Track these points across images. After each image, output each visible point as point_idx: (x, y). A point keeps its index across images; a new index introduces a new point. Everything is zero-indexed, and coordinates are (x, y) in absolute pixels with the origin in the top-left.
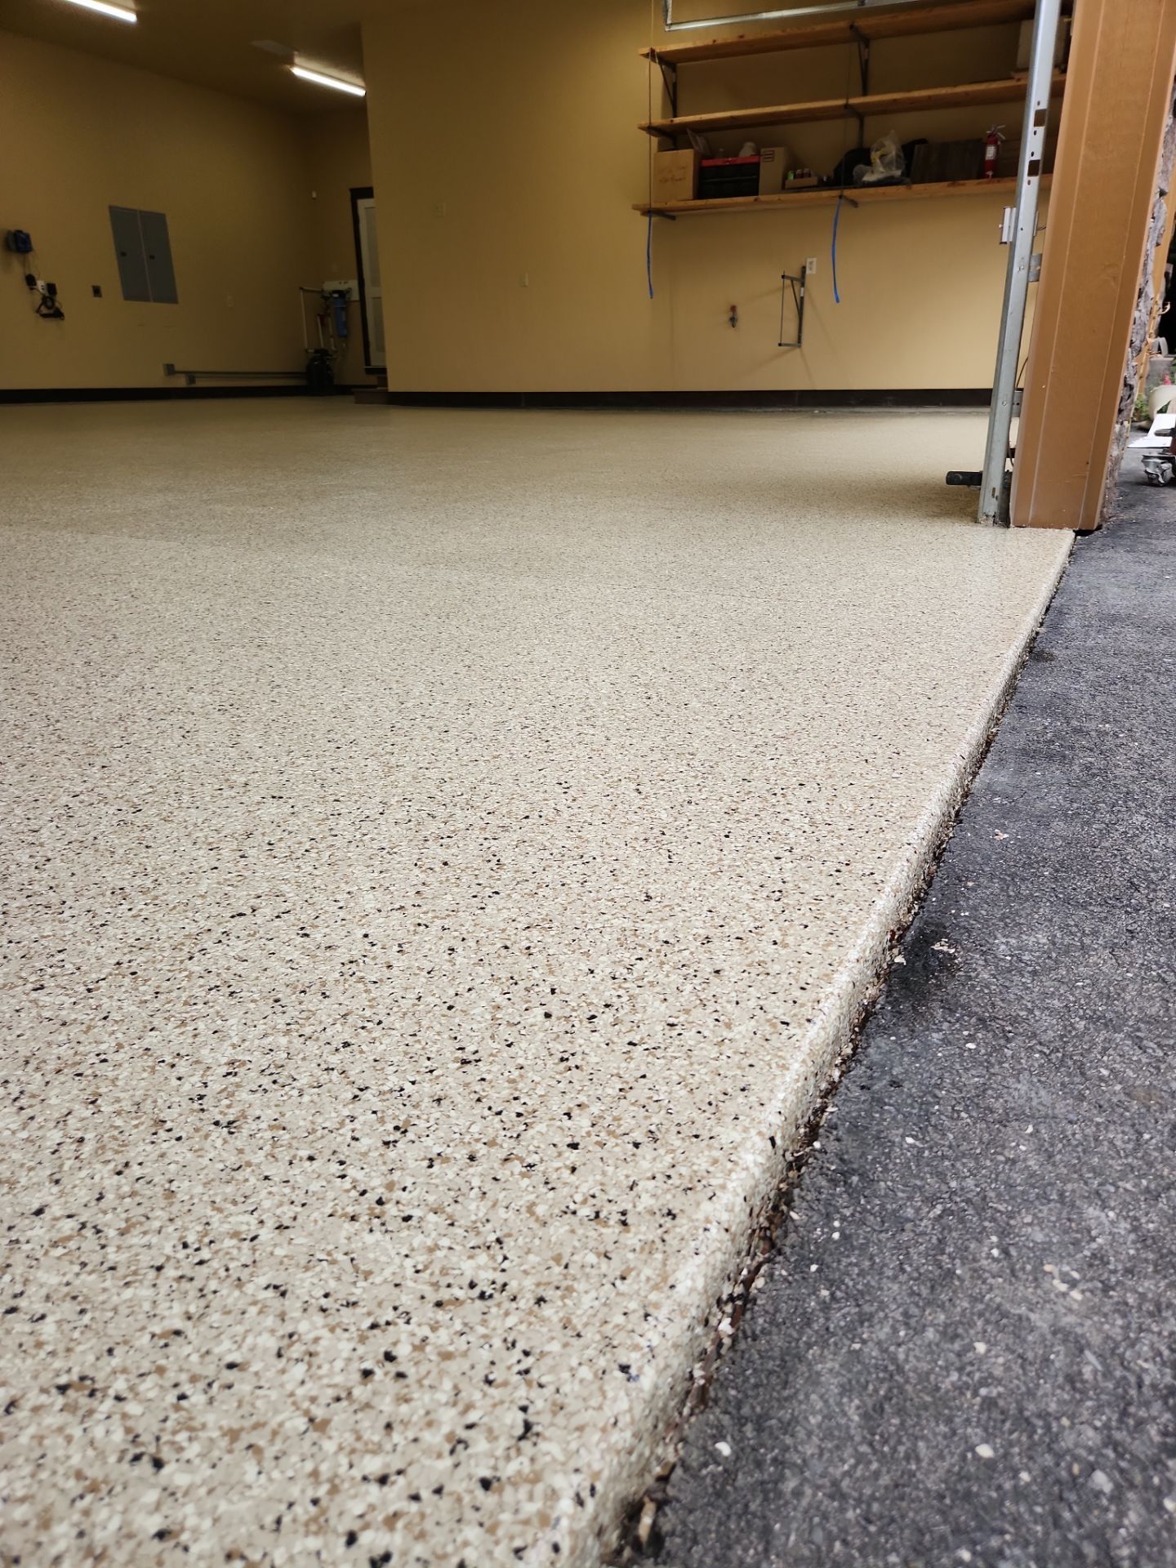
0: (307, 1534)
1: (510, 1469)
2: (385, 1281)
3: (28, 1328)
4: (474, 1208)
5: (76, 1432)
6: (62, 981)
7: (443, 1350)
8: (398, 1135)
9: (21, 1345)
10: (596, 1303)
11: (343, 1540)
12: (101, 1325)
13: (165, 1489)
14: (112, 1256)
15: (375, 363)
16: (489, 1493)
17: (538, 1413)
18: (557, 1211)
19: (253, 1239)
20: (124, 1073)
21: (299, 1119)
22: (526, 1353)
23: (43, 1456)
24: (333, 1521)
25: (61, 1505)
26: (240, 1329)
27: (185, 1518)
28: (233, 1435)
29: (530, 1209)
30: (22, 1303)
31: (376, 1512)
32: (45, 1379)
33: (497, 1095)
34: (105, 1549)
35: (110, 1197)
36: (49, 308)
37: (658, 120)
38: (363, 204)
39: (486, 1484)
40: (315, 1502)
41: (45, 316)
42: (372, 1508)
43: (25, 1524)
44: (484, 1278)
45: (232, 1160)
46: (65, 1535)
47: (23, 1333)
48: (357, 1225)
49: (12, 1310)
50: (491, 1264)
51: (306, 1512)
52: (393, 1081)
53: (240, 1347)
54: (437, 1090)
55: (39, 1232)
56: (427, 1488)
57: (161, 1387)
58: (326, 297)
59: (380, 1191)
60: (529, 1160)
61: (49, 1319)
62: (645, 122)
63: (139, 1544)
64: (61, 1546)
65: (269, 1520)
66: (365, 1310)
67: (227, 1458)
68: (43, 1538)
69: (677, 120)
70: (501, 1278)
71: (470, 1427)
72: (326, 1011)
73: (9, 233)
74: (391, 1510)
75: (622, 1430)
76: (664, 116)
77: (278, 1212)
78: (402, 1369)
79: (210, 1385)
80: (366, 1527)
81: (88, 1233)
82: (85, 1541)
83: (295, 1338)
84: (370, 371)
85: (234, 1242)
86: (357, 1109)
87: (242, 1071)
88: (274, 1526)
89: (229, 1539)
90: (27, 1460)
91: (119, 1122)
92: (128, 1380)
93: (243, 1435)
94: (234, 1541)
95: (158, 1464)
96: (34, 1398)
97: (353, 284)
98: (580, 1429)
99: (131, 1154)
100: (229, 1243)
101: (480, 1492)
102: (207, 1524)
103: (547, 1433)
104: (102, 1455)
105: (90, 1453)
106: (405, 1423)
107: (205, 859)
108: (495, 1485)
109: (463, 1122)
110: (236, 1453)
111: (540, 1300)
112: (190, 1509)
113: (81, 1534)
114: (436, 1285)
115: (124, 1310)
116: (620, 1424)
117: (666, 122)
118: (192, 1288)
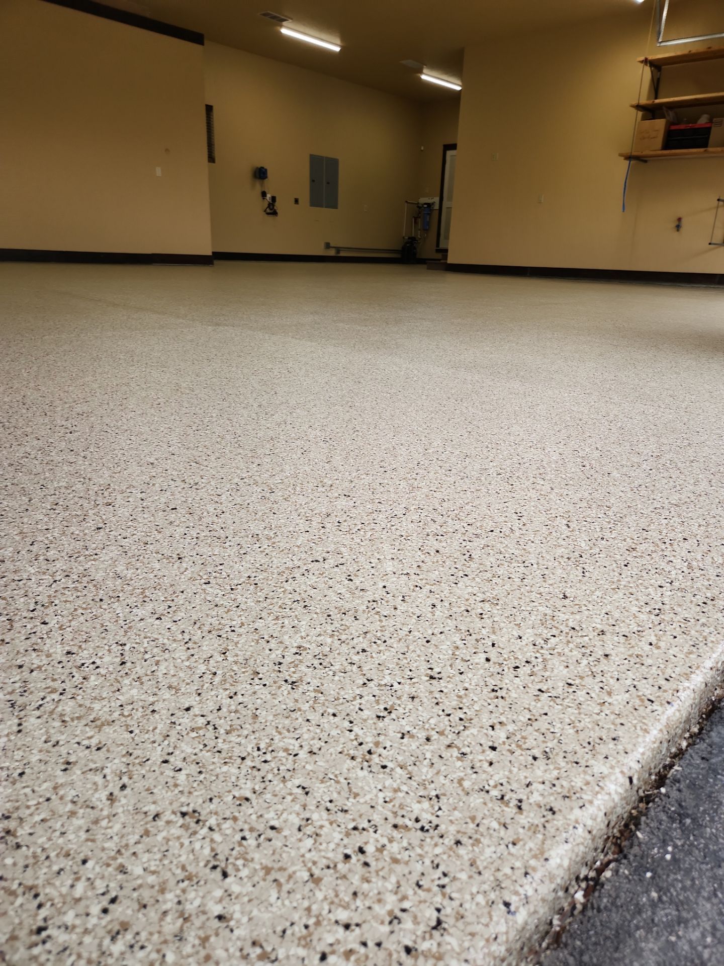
0: (298, 945)
1: (424, 946)
2: (366, 802)
3: (172, 774)
4: (425, 773)
5: (186, 842)
6: (220, 581)
7: (394, 856)
8: (385, 713)
9: (167, 783)
10: (494, 856)
11: (318, 956)
12: (208, 783)
13: (226, 891)
14: (221, 746)
15: (442, 246)
16: (409, 956)
17: (447, 916)
18: (476, 788)
19: (295, 755)
20: (242, 640)
21: (331, 689)
22: (445, 875)
23: (167, 851)
24: (315, 942)
25: (172, 883)
26: (280, 807)
27: (234, 912)
28: (268, 870)
29: (460, 781)
30: (171, 759)
31: (340, 946)
32: (175, 806)
33: (450, 703)
34: (190, 916)
35: (224, 710)
36: (271, 209)
37: (644, 101)
38: (449, 153)
39: (408, 950)
40: (306, 927)
41: (268, 214)
42: (338, 942)
43: (153, 887)
44: (426, 817)
45: (291, 705)
46: (171, 900)
47: (169, 776)
48: (354, 763)
49: (166, 762)
50: (430, 810)
51: (300, 931)
52: (388, 680)
53: (279, 818)
54: (413, 691)
55: (186, 721)
56: (372, 940)
57: (234, 829)
58: (419, 207)
59: (371, 746)
60: (464, 750)
61: (183, 772)
62: (635, 102)
63: (208, 919)
64: (168, 906)
65: (279, 929)
66: (351, 817)
67: (262, 883)
68: (160, 898)
69: (657, 101)
70: (435, 821)
71: (404, 910)
72: (355, 628)
73: (257, 168)
74: (349, 947)
75: (499, 944)
76: (648, 98)
77: (312, 742)
78: (368, 860)
79: (260, 836)
80: (333, 952)
81: (210, 728)
82: (181, 907)
83: (309, 822)
84: (439, 251)
85: (285, 754)
86: (364, 691)
87: (304, 653)
88: (281, 934)
89: (255, 933)
90: (159, 850)
91: (235, 668)
92: (217, 820)
93: (273, 872)
94: (258, 935)
95: (225, 875)
96: (169, 815)
97: (436, 200)
98: (473, 935)
99: (239, 688)
100: (282, 754)
101: (403, 954)
102: (245, 920)
103: (451, 931)
104: (197, 860)
105: (191, 857)
106: (365, 896)
107: (304, 525)
108: (413, 952)
109: (426, 715)
110: (267, 881)
111: (458, 843)
112: (237, 907)
113: (179, 903)
114: (395, 813)
115: (221, 778)
116: (499, 940)
117: (650, 102)
118: (259, 775)
